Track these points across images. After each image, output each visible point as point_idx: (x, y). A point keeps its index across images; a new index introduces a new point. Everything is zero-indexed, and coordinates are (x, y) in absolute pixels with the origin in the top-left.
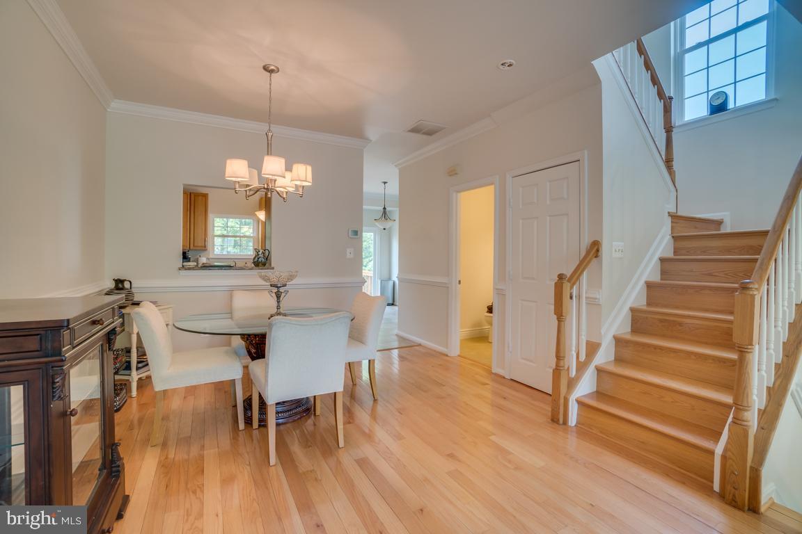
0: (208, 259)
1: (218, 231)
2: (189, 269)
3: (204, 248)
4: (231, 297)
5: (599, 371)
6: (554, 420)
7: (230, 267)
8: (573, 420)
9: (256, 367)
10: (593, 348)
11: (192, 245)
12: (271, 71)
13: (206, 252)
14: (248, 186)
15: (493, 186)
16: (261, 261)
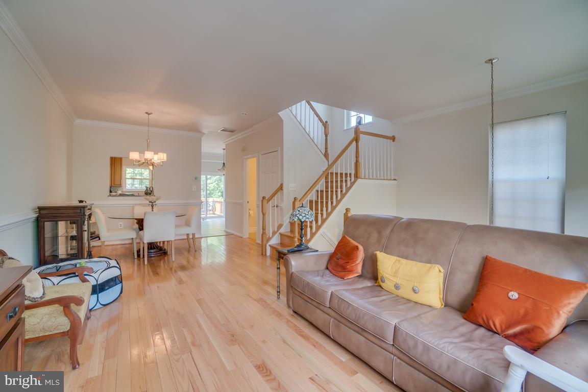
0: (122, 192)
1: (128, 176)
2: (113, 196)
3: (120, 186)
4: (133, 209)
5: (281, 234)
6: (262, 254)
7: (133, 195)
8: (268, 253)
9: (141, 232)
10: (280, 226)
11: (113, 184)
12: (149, 114)
13: (121, 188)
14: (139, 161)
15: (255, 158)
16: (149, 192)
